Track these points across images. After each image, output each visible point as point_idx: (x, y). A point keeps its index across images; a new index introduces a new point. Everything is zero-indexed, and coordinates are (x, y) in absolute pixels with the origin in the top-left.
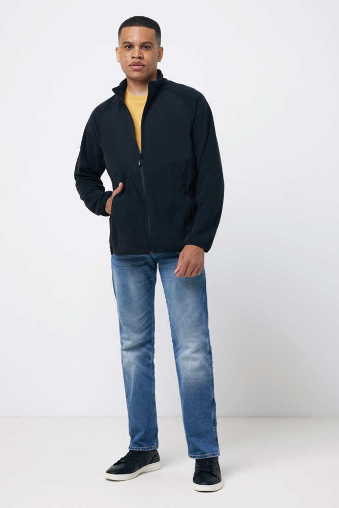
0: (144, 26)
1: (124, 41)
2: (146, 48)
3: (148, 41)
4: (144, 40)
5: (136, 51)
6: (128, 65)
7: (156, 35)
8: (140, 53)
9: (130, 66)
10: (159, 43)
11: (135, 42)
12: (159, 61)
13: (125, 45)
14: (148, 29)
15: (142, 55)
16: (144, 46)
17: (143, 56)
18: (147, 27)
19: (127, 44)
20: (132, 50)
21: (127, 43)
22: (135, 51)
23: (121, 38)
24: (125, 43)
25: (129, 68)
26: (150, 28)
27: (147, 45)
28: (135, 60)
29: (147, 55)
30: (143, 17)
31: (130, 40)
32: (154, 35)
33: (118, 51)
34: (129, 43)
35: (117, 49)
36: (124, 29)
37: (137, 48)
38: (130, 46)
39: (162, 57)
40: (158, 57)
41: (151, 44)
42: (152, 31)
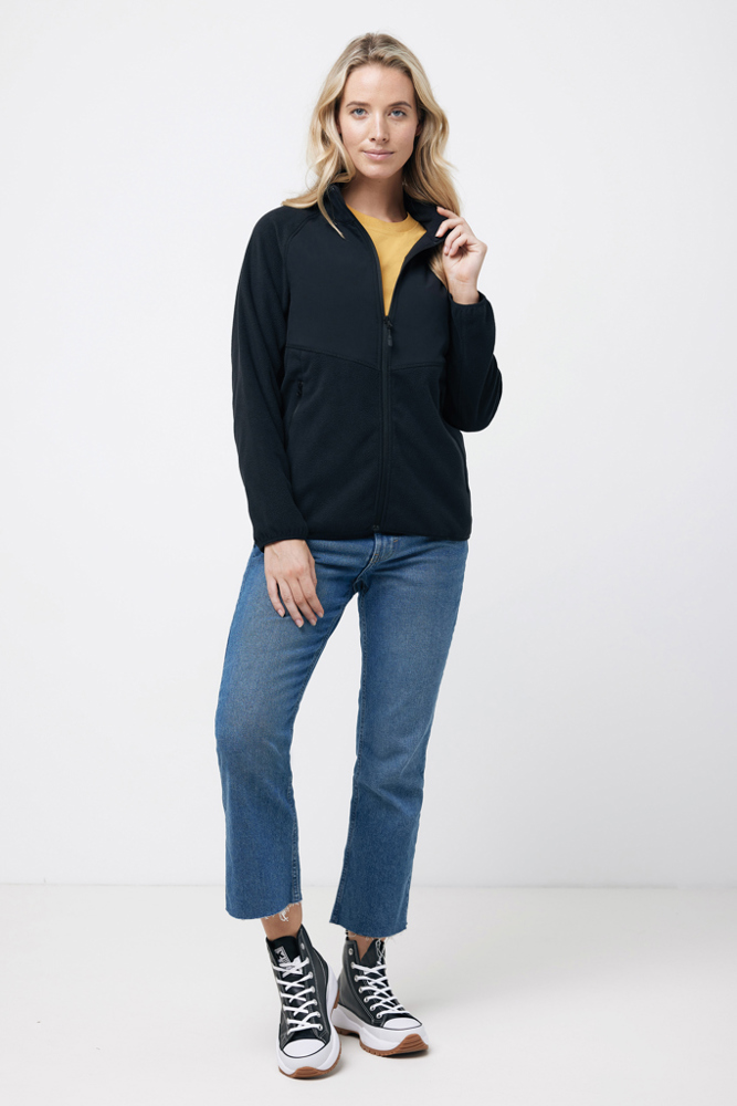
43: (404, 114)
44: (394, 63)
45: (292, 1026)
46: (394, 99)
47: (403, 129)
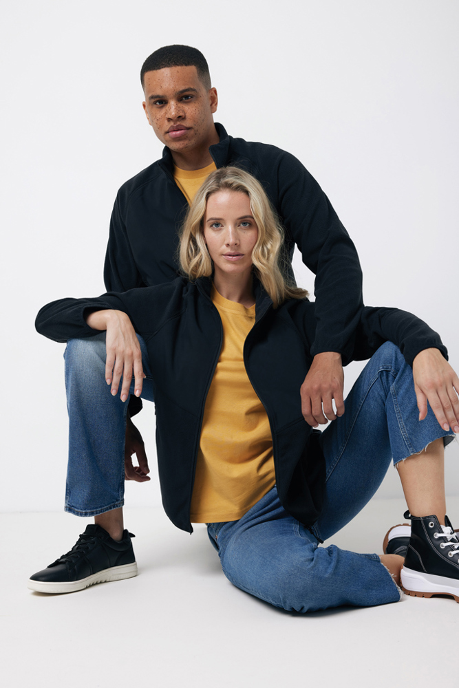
0: (176, 64)
1: (152, 94)
2: (187, 98)
3: (187, 87)
4: (182, 88)
5: (172, 108)
6: (163, 132)
8: (179, 109)
9: (168, 132)
10: (208, 83)
12: (213, 110)
13: (154, 100)
14: (184, 67)
15: (183, 111)
16: (184, 97)
17: (185, 114)
18: (181, 64)
19: (157, 99)
20: (166, 108)
21: (156, 96)
22: (170, 108)
24: (153, 96)
25: (168, 136)
26: (186, 65)
27: (187, 93)
28: (172, 122)
29: (190, 110)
31: (159, 92)
32: (197, 75)
33: (146, 108)
34: (158, 96)
35: (144, 106)
38: (162, 102)
39: (216, 104)
40: (211, 105)
41: (194, 90)
42: (192, 69)
44: (240, 188)
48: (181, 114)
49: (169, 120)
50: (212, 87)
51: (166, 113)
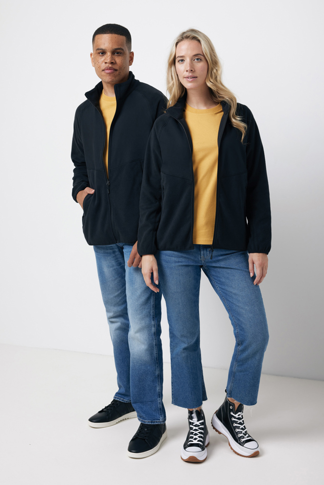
0: (115, 33)
1: (97, 48)
2: (118, 53)
3: (119, 47)
4: (116, 47)
5: (109, 57)
6: (101, 70)
7: (126, 41)
8: (112, 58)
9: (104, 70)
10: (130, 48)
11: (107, 49)
12: (131, 64)
13: (98, 51)
14: (119, 36)
15: (115, 60)
16: (116, 52)
17: (116, 62)
18: (118, 34)
19: (100, 51)
20: (105, 56)
21: (101, 49)
22: (107, 57)
23: (95, 44)
24: (98, 49)
25: (103, 73)
27: (118, 51)
28: (107, 65)
29: (118, 60)
30: (115, 25)
31: (103, 47)
32: (125, 42)
33: (92, 56)
34: (102, 49)
35: (91, 55)
36: (98, 36)
37: (109, 54)
38: (103, 53)
40: (130, 61)
41: (122, 50)
42: (123, 38)
43: (201, 59)
44: (194, 38)
45: (190, 441)
46: (195, 53)
47: (200, 66)
48: (113, 61)
49: (106, 63)
50: (132, 51)
51: (105, 60)
